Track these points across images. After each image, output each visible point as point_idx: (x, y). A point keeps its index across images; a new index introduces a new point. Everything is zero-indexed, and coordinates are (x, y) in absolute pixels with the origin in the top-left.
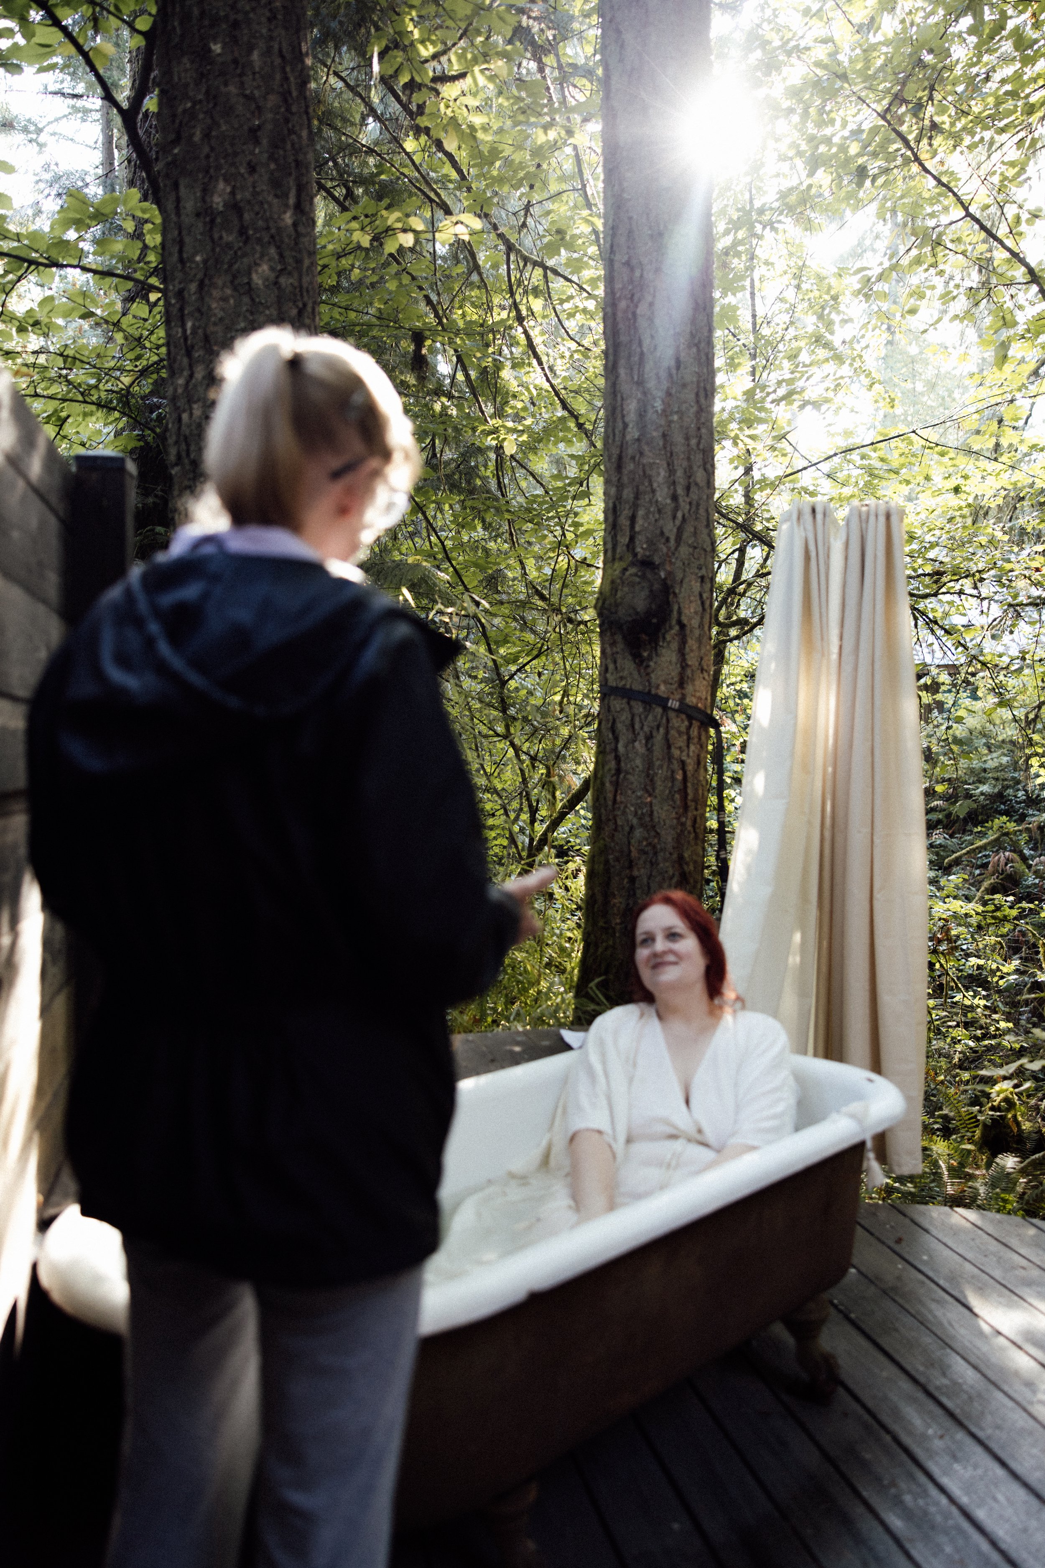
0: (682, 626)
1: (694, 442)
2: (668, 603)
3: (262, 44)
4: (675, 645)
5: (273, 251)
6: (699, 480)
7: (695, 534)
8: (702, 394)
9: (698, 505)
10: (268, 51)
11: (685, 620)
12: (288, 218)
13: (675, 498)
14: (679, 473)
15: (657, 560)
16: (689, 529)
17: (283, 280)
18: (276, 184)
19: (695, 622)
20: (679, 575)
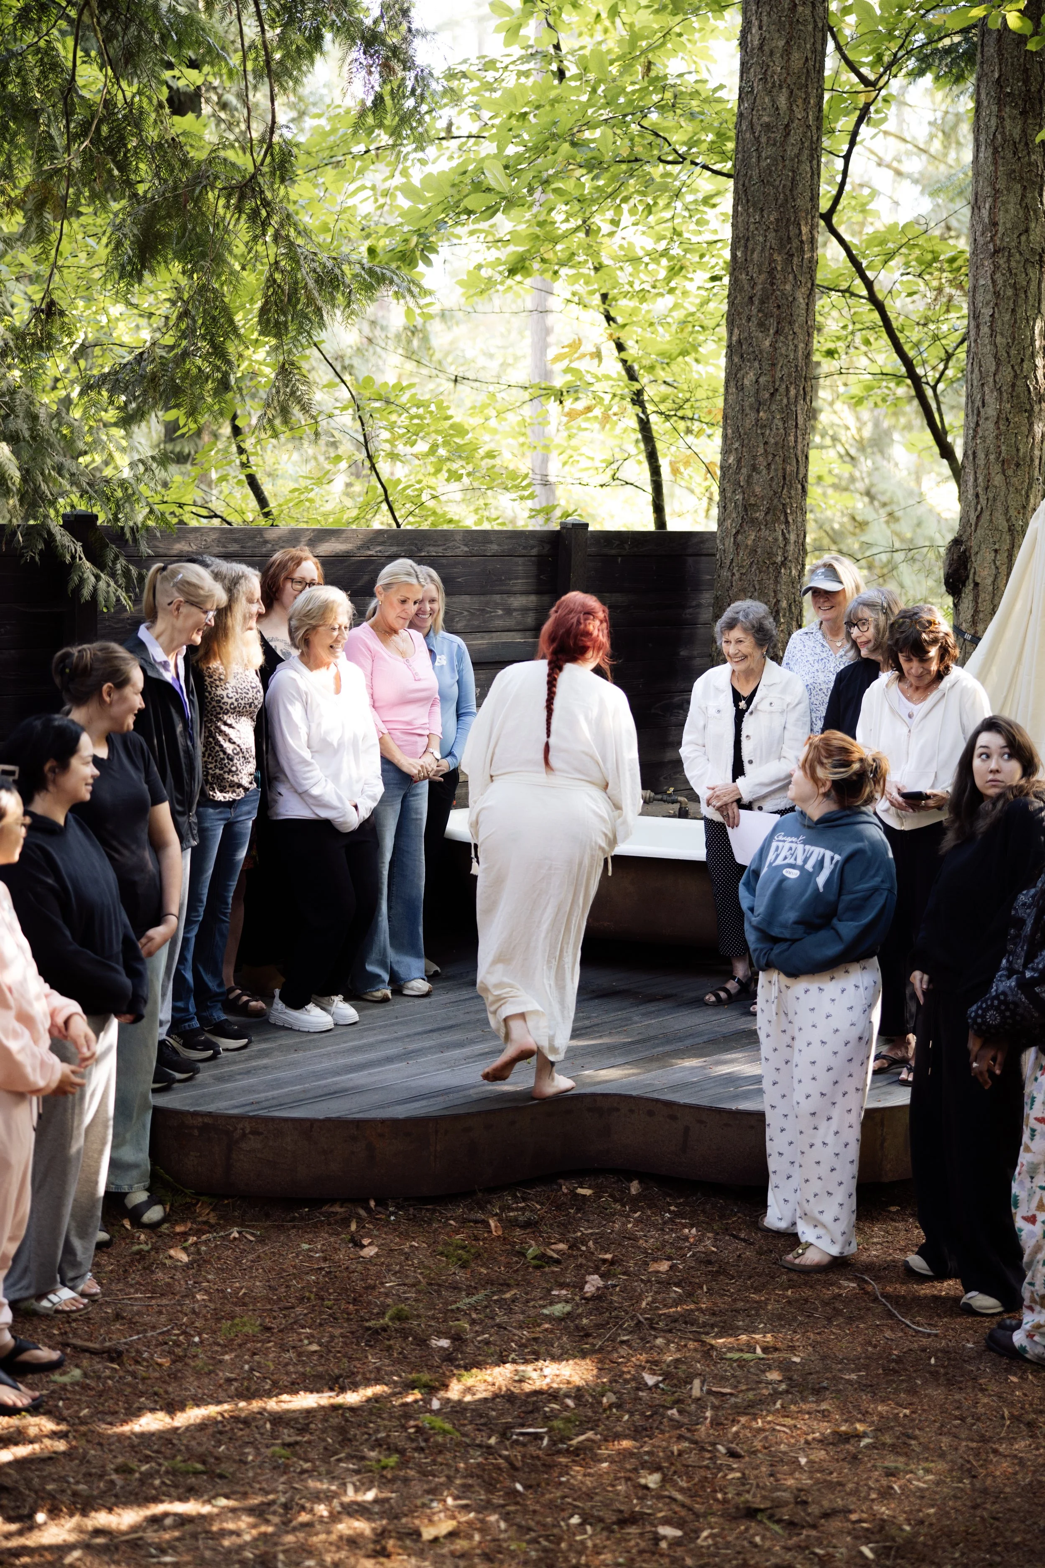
0: (976, 585)
1: (992, 457)
2: (966, 568)
3: (759, 248)
4: (971, 598)
5: (756, 364)
6: (996, 483)
7: (991, 521)
8: (1001, 422)
9: (995, 499)
10: (763, 250)
11: (978, 580)
12: (767, 343)
13: (977, 496)
14: (980, 480)
15: (964, 538)
16: (986, 516)
17: (761, 380)
18: (761, 324)
19: (989, 581)
20: (975, 549)
